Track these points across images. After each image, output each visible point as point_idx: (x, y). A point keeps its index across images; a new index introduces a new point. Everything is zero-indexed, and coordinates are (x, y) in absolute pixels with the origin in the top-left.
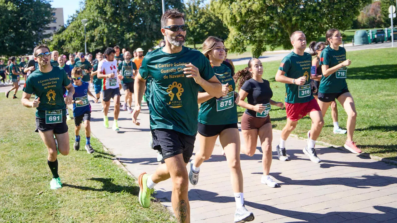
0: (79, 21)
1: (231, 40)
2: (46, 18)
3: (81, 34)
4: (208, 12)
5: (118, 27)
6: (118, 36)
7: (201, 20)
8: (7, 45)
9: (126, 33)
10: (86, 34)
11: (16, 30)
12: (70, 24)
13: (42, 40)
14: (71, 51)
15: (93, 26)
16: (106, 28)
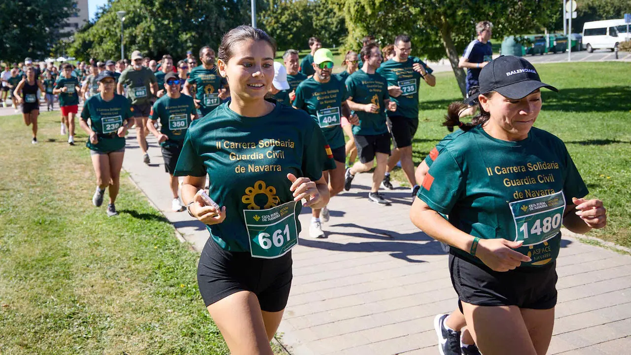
0: (113, 14)
1: (351, 44)
2: (65, 9)
3: (116, 33)
4: (292, 7)
5: (169, 24)
6: (170, 37)
7: (283, 17)
8: (8, 46)
9: (182, 33)
10: (123, 32)
11: (20, 25)
12: (99, 18)
13: (59, 40)
14: (101, 57)
15: (133, 22)
16: (153, 25)
